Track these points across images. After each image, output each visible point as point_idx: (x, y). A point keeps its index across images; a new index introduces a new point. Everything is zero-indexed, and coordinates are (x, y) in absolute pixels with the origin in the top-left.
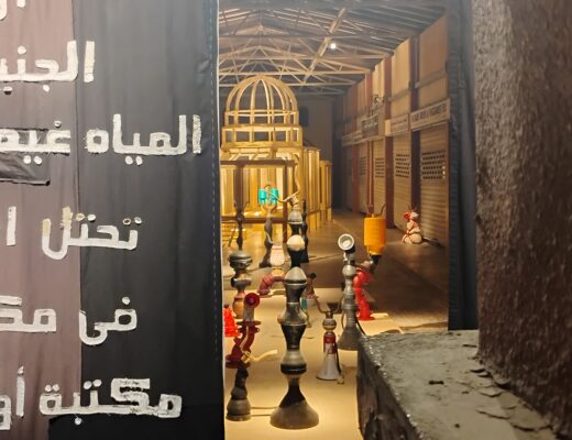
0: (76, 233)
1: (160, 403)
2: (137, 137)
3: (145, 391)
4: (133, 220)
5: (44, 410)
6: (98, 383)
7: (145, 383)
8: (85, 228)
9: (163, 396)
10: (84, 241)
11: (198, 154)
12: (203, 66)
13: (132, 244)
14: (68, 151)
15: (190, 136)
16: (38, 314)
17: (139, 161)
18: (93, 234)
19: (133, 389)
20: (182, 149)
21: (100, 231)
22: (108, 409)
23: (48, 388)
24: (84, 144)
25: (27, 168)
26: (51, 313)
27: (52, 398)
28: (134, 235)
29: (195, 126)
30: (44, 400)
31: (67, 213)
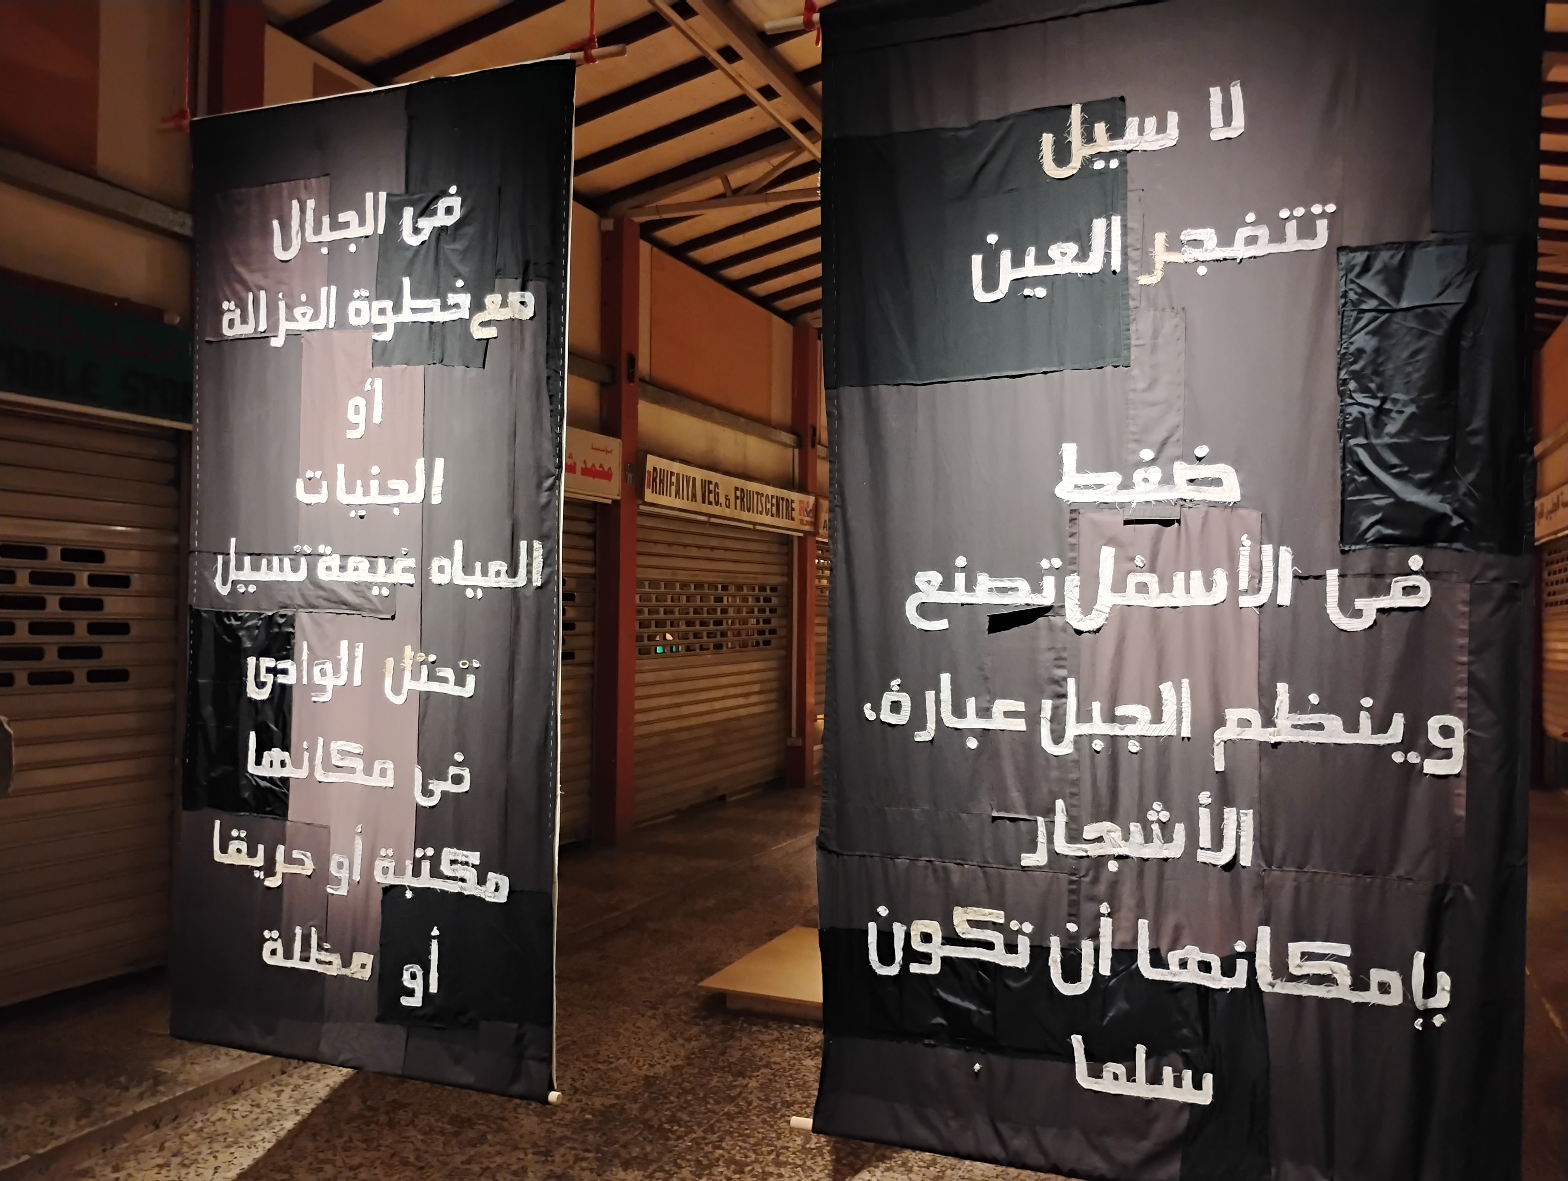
0: (416, 676)
1: (488, 884)
2: (478, 565)
3: (473, 866)
4: (471, 662)
5: (379, 878)
6: (430, 852)
7: (474, 858)
8: (425, 669)
9: (491, 875)
10: (424, 685)
11: (538, 588)
12: (548, 483)
13: (468, 690)
14: (412, 582)
15: (529, 565)
16: (377, 766)
17: (480, 594)
18: (432, 677)
19: (462, 863)
20: (521, 581)
21: (439, 674)
22: (438, 884)
23: (383, 852)
24: (429, 574)
25: (375, 600)
26: (390, 765)
27: (386, 864)
28: (471, 680)
29: (535, 554)
30: (379, 864)
31: (408, 651)
